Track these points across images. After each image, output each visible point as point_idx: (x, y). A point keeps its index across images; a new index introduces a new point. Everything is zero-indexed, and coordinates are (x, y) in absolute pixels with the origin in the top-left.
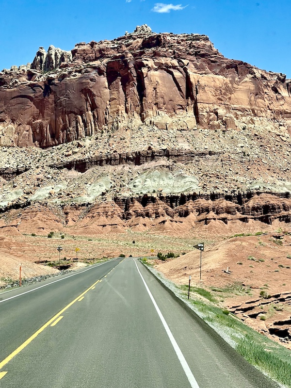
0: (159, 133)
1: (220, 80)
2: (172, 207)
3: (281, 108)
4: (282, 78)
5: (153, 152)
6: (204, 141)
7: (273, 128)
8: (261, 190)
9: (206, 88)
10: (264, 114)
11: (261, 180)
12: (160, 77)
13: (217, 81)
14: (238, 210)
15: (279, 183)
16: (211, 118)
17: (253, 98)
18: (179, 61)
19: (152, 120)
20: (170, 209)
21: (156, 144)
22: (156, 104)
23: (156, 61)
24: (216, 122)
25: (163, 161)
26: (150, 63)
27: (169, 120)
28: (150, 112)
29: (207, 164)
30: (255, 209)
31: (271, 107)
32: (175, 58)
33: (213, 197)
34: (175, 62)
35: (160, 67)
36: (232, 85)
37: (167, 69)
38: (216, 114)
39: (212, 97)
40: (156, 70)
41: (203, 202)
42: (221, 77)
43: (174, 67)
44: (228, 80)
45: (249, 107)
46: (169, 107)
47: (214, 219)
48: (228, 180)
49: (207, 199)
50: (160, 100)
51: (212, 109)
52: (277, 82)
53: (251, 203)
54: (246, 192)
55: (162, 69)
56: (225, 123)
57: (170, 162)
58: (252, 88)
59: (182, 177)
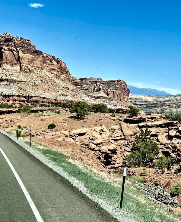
0: (6, 72)
1: (30, 56)
2: (5, 98)
3: (53, 68)
4: (54, 57)
5: (3, 79)
6: (22, 77)
7: (49, 74)
8: (36, 96)
9: (25, 59)
10: (46, 69)
11: (38, 92)
12: (8, 53)
13: (29, 56)
14: (27, 101)
15: (44, 93)
16: (26, 69)
17: (42, 64)
18: (16, 48)
19: (4, 68)
20: (4, 99)
21: (4, 76)
22: (6, 62)
23: (8, 48)
24: (27, 71)
25: (6, 83)
26: (6, 48)
27: (10, 68)
28: (4, 65)
29: (21, 85)
30: (32, 101)
31: (49, 67)
32: (15, 47)
33: (19, 96)
34: (15, 49)
35: (9, 50)
36: (35, 58)
37: (11, 50)
38: (28, 68)
39: (27, 62)
40: (7, 51)
41: (15, 98)
42: (31, 55)
43: (14, 50)
44: (33, 57)
45: (40, 66)
46: (11, 64)
47: (17, 103)
48: (26, 91)
49: (17, 97)
50: (8, 61)
51: (26, 66)
52: (52, 59)
53: (31, 100)
54: (31, 96)
55: (10, 50)
56: (30, 71)
57: (8, 83)
58: (42, 60)
59: (11, 88)
